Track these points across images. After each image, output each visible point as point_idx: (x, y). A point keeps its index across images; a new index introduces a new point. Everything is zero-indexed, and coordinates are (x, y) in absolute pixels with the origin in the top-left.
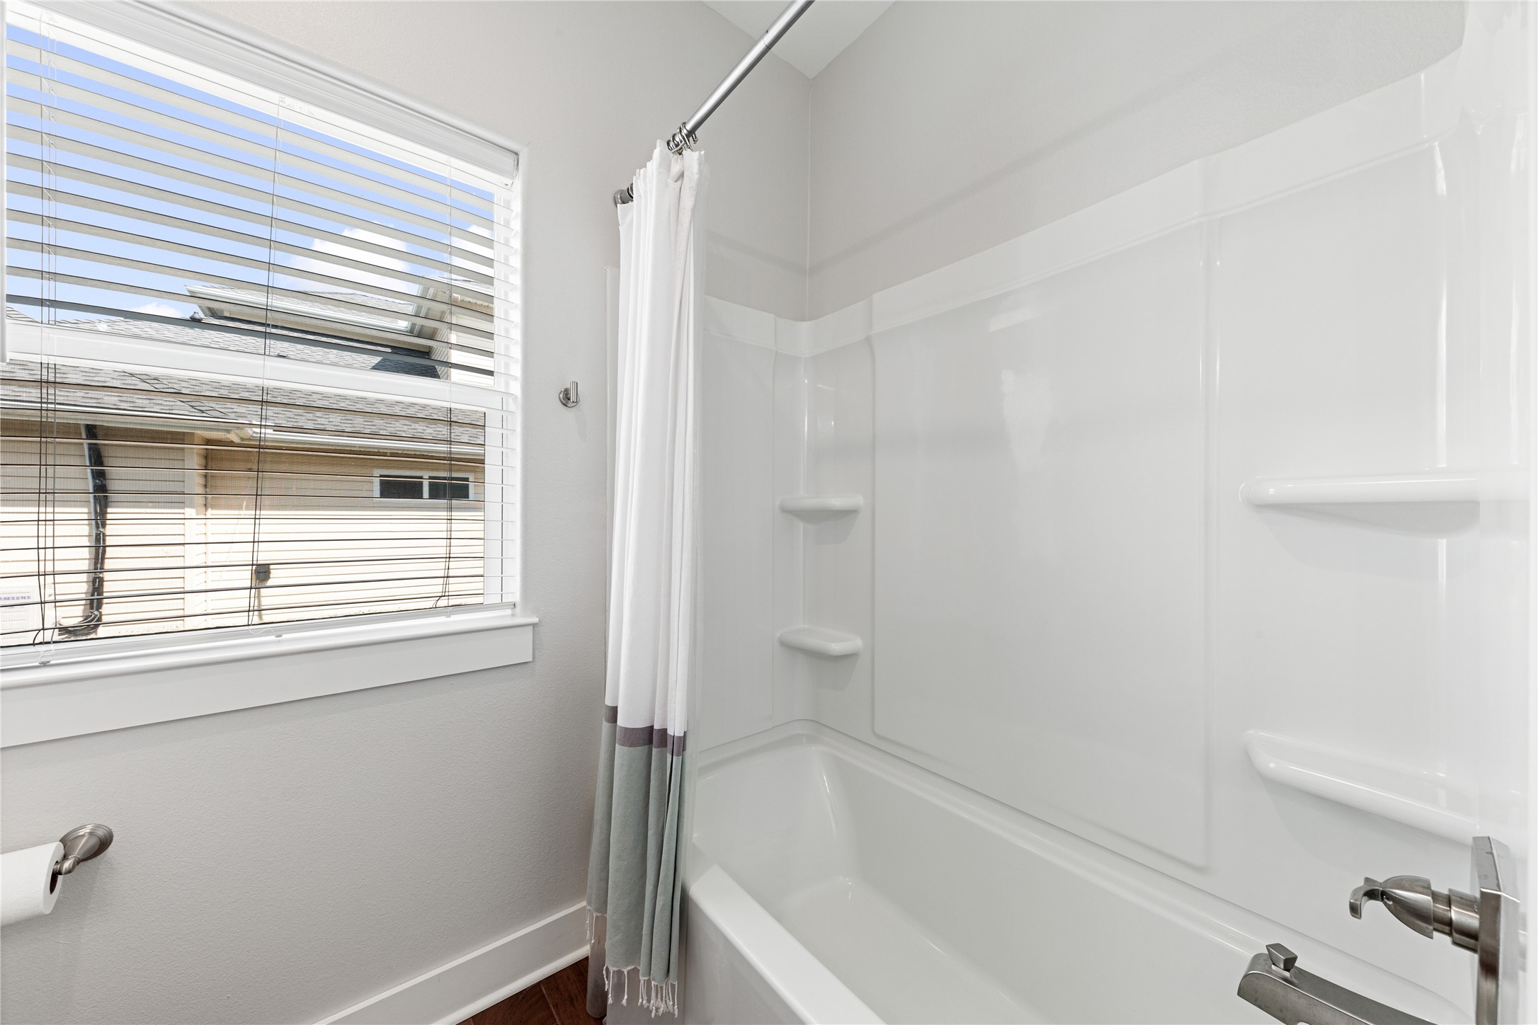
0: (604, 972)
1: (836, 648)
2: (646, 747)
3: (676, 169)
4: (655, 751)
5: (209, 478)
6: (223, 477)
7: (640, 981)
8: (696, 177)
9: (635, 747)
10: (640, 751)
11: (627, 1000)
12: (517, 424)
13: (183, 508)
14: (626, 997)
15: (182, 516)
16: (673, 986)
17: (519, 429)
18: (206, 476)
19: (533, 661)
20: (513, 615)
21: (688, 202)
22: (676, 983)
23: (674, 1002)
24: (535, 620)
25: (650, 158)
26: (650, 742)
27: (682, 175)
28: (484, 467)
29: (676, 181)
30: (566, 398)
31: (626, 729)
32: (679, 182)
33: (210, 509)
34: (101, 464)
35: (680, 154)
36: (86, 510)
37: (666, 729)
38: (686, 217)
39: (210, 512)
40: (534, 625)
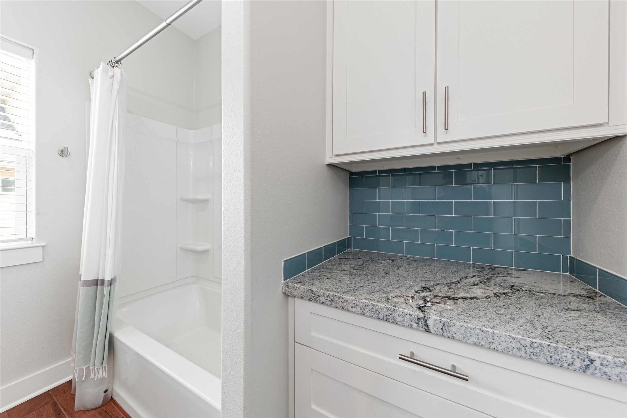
0: (75, 371)
1: (200, 248)
2: (95, 287)
3: (110, 74)
4: (99, 287)
7: (90, 369)
8: (119, 78)
9: (89, 286)
10: (92, 288)
11: (85, 378)
12: (33, 162)
14: (84, 377)
16: (105, 367)
17: (34, 165)
19: (43, 260)
20: (32, 243)
21: (116, 87)
22: (106, 365)
23: (105, 373)
24: (44, 244)
26: (97, 285)
27: (113, 76)
29: (111, 78)
30: (62, 153)
31: (85, 281)
32: (112, 79)
35: (113, 68)
37: (104, 279)
38: (115, 93)
40: (43, 246)
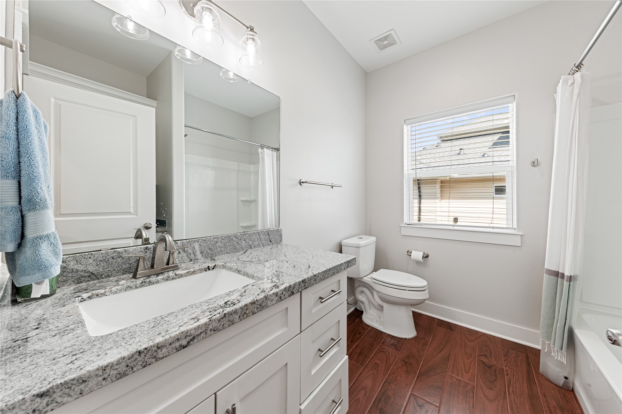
2: (556, 278)
3: (570, 82)
4: (559, 279)
5: (442, 191)
6: (445, 190)
7: (551, 347)
9: (551, 275)
10: (553, 278)
13: (436, 200)
14: (546, 350)
15: (436, 202)
18: (441, 190)
19: (522, 246)
20: (515, 232)
22: (565, 354)
23: (564, 360)
24: (522, 234)
25: (560, 82)
26: (558, 276)
28: (505, 188)
30: (534, 164)
31: (547, 269)
33: (442, 200)
34: (420, 189)
35: (574, 74)
36: (417, 200)
37: (564, 273)
39: (442, 201)
40: (521, 235)
